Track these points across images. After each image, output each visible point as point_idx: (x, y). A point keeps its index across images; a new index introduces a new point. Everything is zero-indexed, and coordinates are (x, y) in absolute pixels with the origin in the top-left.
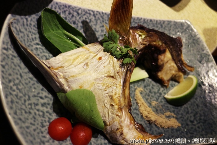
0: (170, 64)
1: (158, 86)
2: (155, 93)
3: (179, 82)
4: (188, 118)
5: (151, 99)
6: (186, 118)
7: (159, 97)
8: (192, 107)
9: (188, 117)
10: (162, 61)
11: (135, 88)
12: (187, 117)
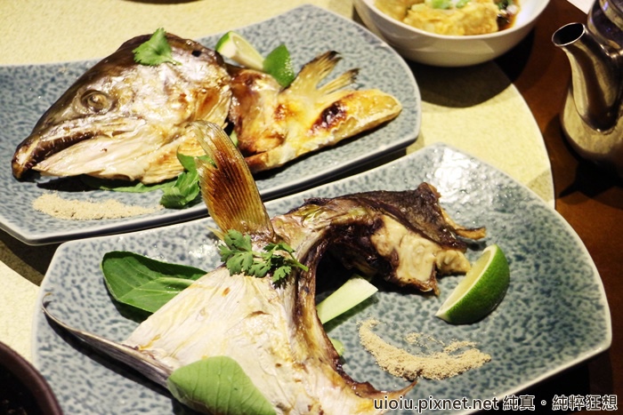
0: (410, 242)
1: (415, 301)
2: (410, 317)
3: (463, 274)
4: (508, 338)
5: (402, 332)
6: (502, 339)
7: (422, 321)
8: (512, 310)
9: (509, 333)
10: (386, 244)
11: (358, 323)
12: (504, 334)
